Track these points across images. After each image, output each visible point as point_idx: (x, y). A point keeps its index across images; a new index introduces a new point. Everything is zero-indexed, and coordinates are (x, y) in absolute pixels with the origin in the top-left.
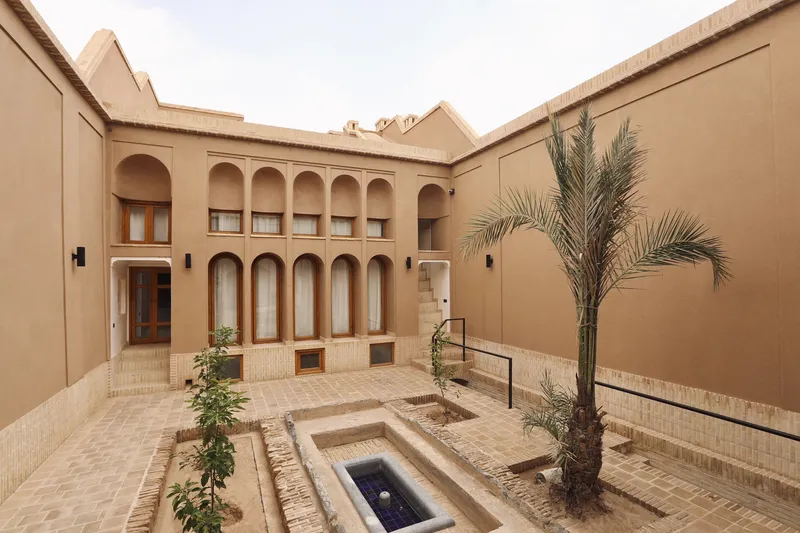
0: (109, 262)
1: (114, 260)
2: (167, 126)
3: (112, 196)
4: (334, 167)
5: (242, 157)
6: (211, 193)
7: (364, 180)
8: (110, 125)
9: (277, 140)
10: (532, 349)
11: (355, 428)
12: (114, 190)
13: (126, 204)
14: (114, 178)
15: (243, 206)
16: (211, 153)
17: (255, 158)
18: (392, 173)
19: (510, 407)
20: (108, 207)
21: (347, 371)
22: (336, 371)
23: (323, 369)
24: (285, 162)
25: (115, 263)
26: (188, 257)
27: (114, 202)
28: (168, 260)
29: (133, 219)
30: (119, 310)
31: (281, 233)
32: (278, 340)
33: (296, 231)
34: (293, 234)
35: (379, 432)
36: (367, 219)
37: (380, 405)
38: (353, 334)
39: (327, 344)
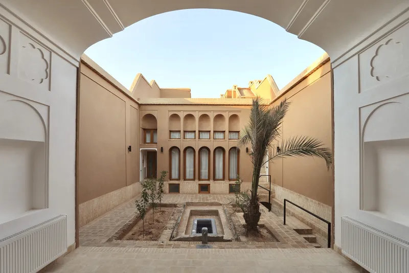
1: (141, 149)
2: (155, 103)
3: (141, 129)
4: (214, 111)
5: (180, 111)
6: (170, 125)
7: (227, 116)
8: (140, 105)
9: (192, 103)
12: (141, 126)
13: (145, 130)
14: (141, 122)
15: (180, 129)
16: (169, 111)
17: (184, 111)
18: (240, 111)
20: (139, 132)
21: (220, 194)
22: (214, 194)
23: (209, 193)
24: (195, 111)
25: (142, 150)
26: (162, 148)
27: (141, 130)
28: (156, 149)
29: (147, 135)
30: (143, 165)
31: (195, 139)
32: (194, 180)
33: (201, 138)
34: (199, 138)
35: (216, 213)
36: (230, 132)
37: (221, 205)
38: (224, 179)
39: (211, 182)
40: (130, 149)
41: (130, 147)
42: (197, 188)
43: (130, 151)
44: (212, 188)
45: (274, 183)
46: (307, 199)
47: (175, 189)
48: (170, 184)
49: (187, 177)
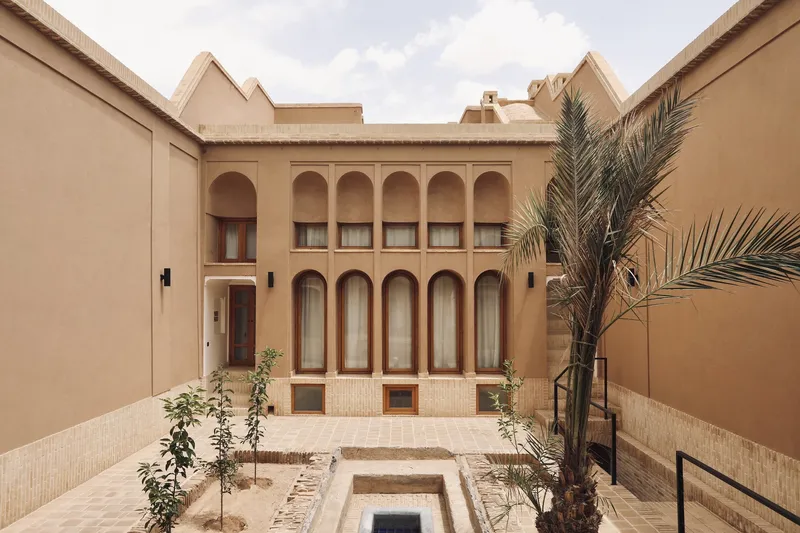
0: (203, 281)
1: (206, 279)
2: (251, 140)
3: (206, 217)
4: (430, 163)
5: (325, 164)
6: (297, 206)
7: (469, 176)
8: (205, 147)
9: (361, 139)
10: (681, 409)
11: (408, 477)
12: (208, 209)
13: (222, 222)
14: (208, 198)
15: (327, 219)
16: (294, 163)
17: (338, 163)
18: (508, 163)
19: (614, 483)
20: (202, 228)
22: (431, 415)
23: (416, 411)
24: (371, 163)
25: (211, 282)
26: (271, 275)
27: (208, 222)
28: (253, 279)
29: (229, 237)
30: (217, 329)
31: (371, 247)
32: (369, 371)
33: (388, 244)
34: (384, 246)
35: (436, 486)
36: (477, 225)
37: (451, 456)
38: (460, 370)
39: (423, 380)
40: (166, 278)
41: (167, 271)
42: (378, 398)
43: (168, 283)
44: (424, 400)
45: (621, 382)
46: (751, 448)
47: (310, 401)
48: (294, 387)
49: (350, 364)
